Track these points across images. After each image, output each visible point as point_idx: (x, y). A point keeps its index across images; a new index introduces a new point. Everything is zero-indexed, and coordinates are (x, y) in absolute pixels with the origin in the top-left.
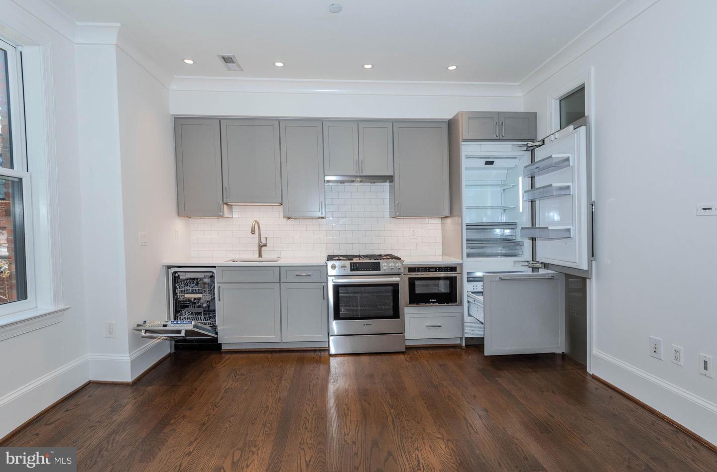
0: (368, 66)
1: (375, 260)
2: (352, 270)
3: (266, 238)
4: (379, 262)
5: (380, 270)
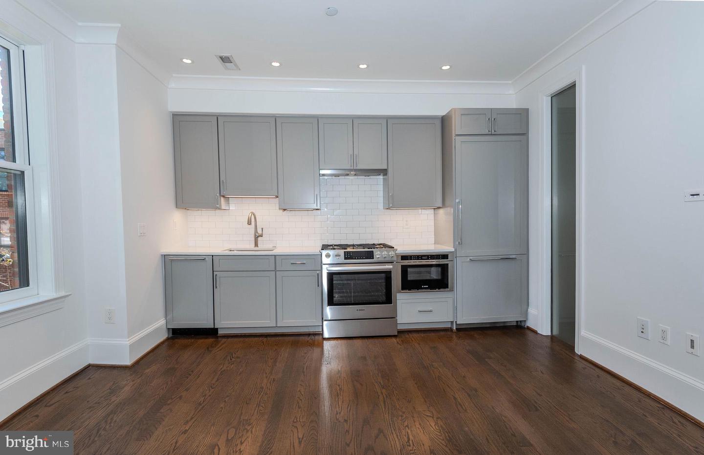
0: (363, 66)
1: (369, 248)
2: (346, 258)
3: (262, 229)
4: (373, 251)
5: (373, 258)
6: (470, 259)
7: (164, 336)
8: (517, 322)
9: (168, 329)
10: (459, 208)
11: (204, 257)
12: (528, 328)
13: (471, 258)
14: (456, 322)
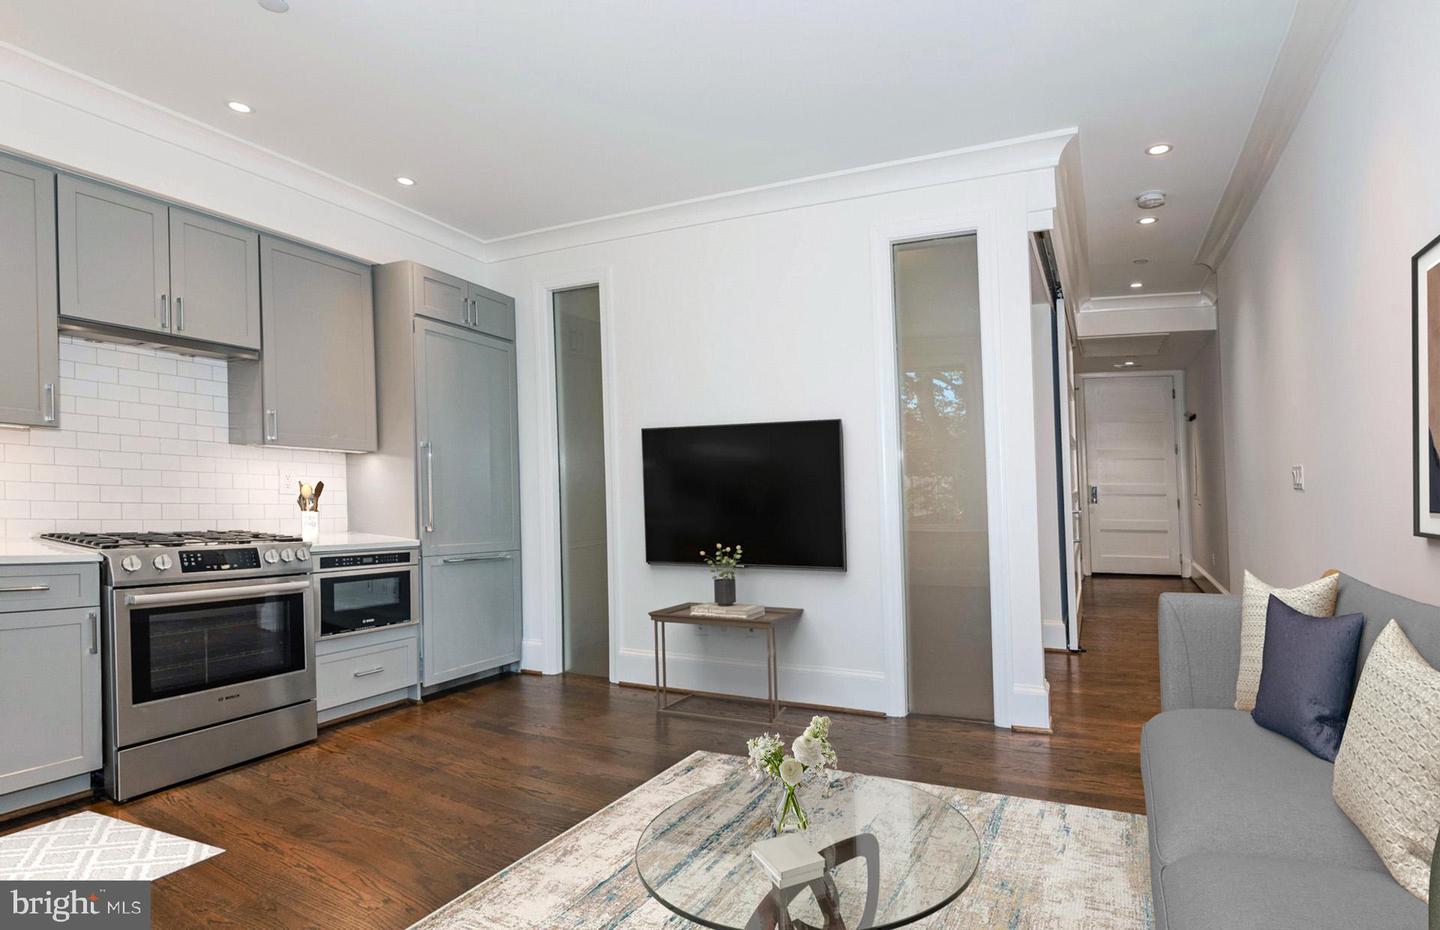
2: (184, 569)
4: (254, 549)
5: (258, 567)
6: (445, 561)
8: (502, 667)
10: (427, 458)
12: (525, 673)
13: (446, 558)
14: (422, 684)
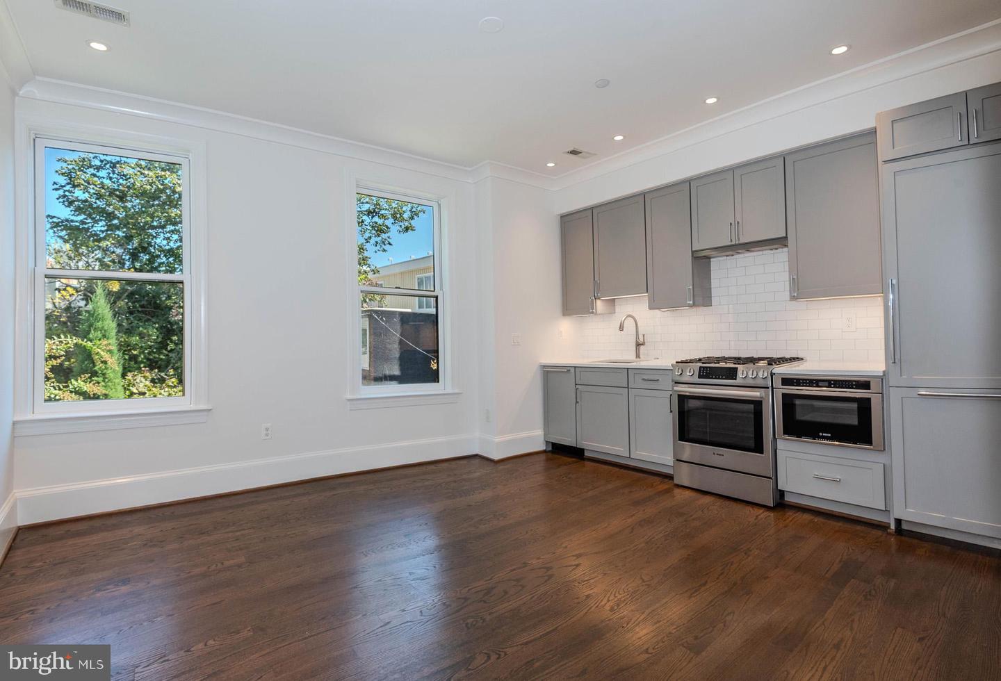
0: (711, 101)
1: (734, 364)
2: (700, 377)
3: (644, 335)
4: (737, 368)
5: (736, 379)
7: (541, 447)
9: (547, 442)
11: (568, 368)
